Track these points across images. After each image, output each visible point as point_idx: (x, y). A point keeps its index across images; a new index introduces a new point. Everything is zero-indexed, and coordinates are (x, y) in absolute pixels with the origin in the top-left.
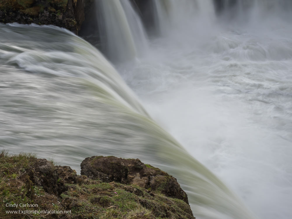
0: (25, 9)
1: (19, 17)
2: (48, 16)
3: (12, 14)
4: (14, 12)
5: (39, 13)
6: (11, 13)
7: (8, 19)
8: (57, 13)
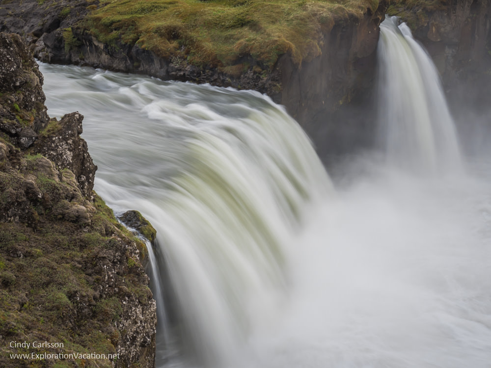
0: (225, 66)
1: (216, 77)
2: (251, 77)
3: (209, 72)
4: (211, 69)
5: (241, 73)
6: (207, 71)
7: (203, 78)
8: (262, 74)
